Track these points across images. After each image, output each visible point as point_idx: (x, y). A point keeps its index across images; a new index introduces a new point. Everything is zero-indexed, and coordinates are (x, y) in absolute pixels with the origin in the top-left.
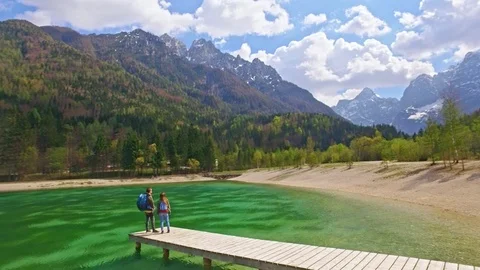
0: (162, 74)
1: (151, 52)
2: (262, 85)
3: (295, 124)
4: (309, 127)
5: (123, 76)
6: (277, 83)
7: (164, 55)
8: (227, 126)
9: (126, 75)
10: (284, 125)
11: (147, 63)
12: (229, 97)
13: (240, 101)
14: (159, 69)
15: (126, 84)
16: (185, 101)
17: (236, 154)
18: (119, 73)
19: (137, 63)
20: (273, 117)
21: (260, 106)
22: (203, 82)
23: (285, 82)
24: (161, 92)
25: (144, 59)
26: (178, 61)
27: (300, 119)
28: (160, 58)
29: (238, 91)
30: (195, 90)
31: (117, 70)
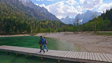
0: (18, 8)
1: (15, 2)
2: (44, 13)
3: (51, 23)
4: (54, 24)
5: (6, 8)
6: (48, 13)
7: (19, 3)
8: (35, 23)
9: (7, 8)
10: (49, 23)
11: (14, 5)
12: (36, 15)
13: (38, 16)
14: (17, 7)
15: (8, 10)
16: (24, 16)
17: (37, 29)
18: (5, 7)
19: (11, 4)
20: (46, 21)
21: (43, 18)
22: (29, 11)
23: (50, 13)
24: (18, 13)
25: (13, 4)
26: (23, 5)
27: (52, 22)
28: (17, 4)
29: (38, 14)
30: (27, 13)
31: (4, 6)
